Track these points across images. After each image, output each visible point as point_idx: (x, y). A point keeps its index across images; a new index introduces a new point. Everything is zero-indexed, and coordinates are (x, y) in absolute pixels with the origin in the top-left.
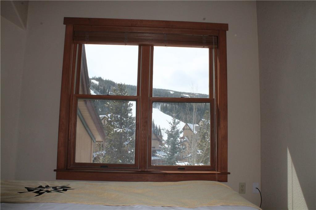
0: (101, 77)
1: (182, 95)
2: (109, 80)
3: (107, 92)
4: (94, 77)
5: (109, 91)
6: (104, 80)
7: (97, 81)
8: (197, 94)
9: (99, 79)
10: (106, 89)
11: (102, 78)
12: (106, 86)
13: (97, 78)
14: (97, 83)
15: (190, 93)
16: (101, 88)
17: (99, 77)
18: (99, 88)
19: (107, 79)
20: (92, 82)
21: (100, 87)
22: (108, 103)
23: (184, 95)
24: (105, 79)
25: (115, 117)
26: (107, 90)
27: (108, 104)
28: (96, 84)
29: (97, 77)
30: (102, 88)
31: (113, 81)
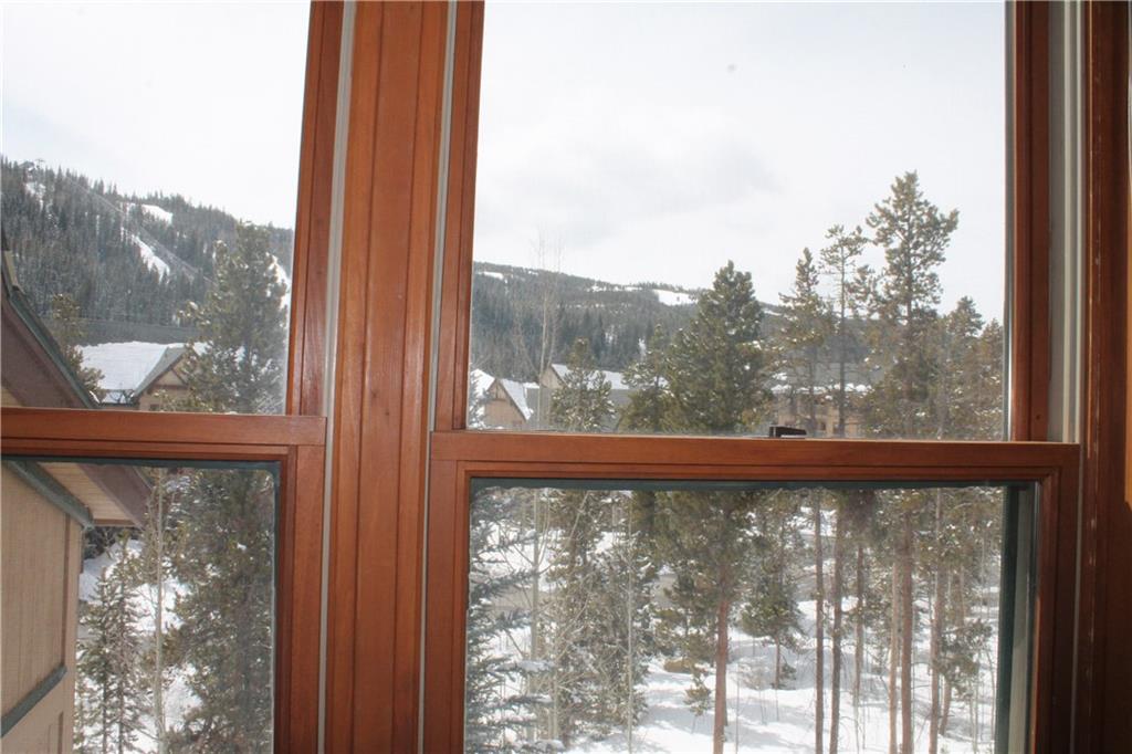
0: (180, 193)
1: (480, 273)
2: (213, 208)
3: (204, 251)
4: (153, 195)
5: (210, 249)
6: (192, 209)
7: (166, 210)
8: (531, 270)
9: (175, 204)
10: (199, 240)
11: (186, 200)
12: (201, 229)
13: (167, 198)
14: (166, 217)
15: (510, 267)
16: (181, 237)
17: (175, 195)
18: (173, 236)
19: (206, 205)
20: (148, 214)
21: (178, 234)
22: (192, 304)
23: (487, 273)
24: (196, 205)
25: (219, 363)
26: (206, 246)
27: (192, 310)
28: (163, 223)
29: (167, 194)
30: (185, 236)
31: (228, 211)
